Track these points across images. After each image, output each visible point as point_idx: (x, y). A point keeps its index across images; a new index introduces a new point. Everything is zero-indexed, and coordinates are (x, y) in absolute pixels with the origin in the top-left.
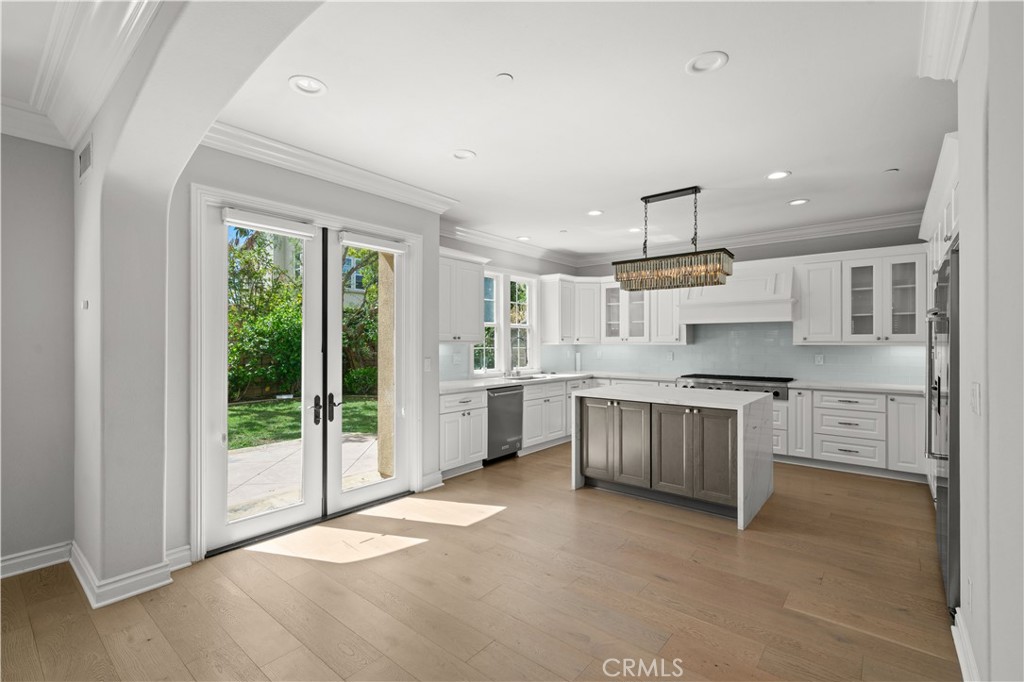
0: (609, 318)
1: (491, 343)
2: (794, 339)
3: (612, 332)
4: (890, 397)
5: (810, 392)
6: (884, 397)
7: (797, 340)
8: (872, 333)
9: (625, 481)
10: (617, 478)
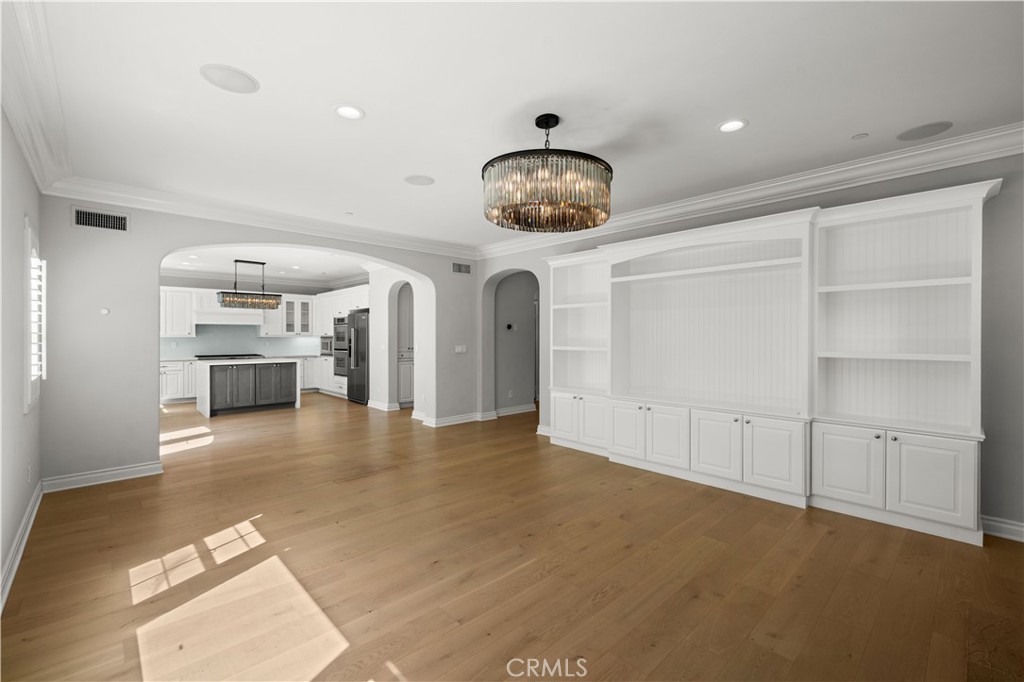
2: (261, 334)
8: (294, 331)
9: (240, 405)
10: (235, 405)
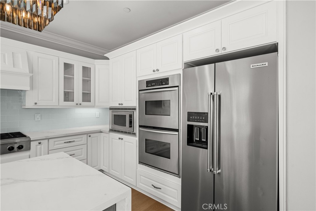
4: (88, 135)
5: (47, 140)
6: (86, 135)
7: (29, 104)
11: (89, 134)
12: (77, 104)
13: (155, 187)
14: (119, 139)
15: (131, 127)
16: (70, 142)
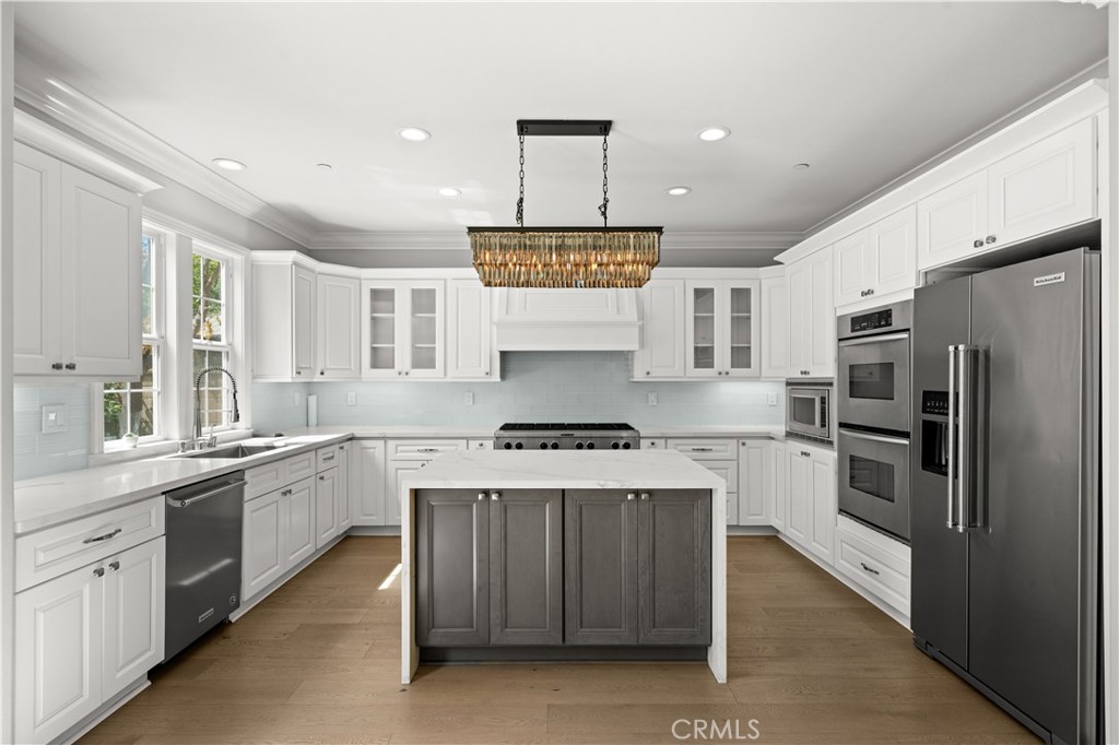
0: (375, 338)
1: (147, 376)
2: (636, 374)
3: (380, 359)
4: (741, 441)
5: (663, 441)
6: (735, 441)
7: (639, 375)
8: (713, 367)
9: (513, 637)
10: (497, 638)
11: (742, 438)
12: (720, 373)
13: (866, 568)
14: (803, 453)
15: (823, 425)
16: (703, 450)
